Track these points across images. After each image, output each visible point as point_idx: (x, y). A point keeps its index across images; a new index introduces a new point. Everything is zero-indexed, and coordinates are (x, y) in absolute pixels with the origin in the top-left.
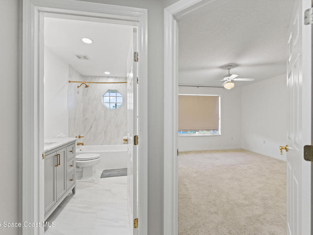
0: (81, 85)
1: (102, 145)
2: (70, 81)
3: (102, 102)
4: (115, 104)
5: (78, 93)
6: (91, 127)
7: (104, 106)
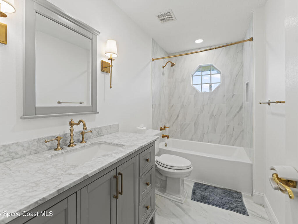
0: (166, 65)
1: (191, 140)
2: (154, 58)
3: (191, 84)
4: (209, 84)
5: (163, 74)
6: (178, 116)
7: (194, 89)
